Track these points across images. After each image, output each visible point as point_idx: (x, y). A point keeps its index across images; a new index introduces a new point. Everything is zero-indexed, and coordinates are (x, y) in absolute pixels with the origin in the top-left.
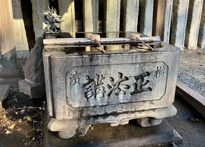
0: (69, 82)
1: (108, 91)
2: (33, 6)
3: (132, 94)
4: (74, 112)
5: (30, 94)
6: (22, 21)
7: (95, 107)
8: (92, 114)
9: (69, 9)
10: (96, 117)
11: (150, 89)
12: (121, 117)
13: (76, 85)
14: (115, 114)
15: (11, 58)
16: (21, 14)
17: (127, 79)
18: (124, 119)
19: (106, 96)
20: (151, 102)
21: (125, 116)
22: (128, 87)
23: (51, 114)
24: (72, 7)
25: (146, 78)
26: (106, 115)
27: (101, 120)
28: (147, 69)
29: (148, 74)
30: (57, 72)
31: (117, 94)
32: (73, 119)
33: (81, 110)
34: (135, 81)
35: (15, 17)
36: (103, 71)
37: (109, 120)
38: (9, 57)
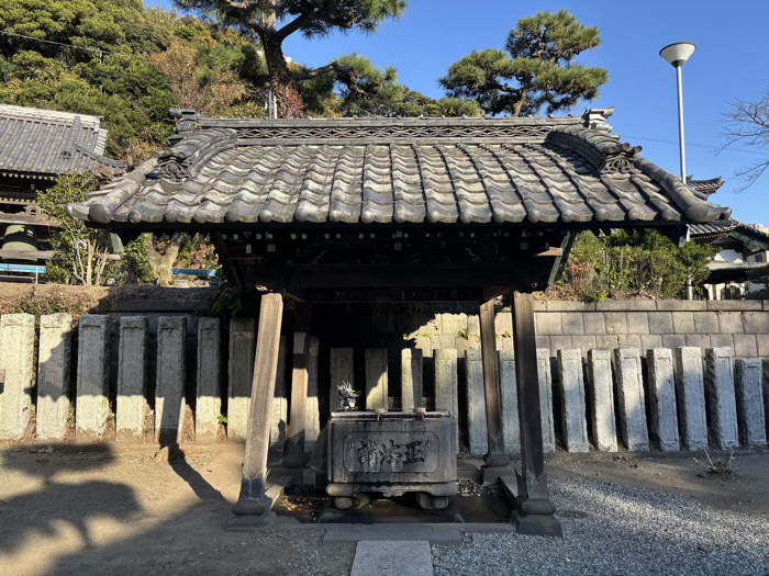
0: (346, 446)
1: (380, 458)
2: (332, 378)
3: (405, 463)
4: (349, 476)
5: (314, 483)
6: (316, 399)
7: (368, 473)
8: (366, 480)
9: (380, 381)
10: (370, 484)
11: (423, 460)
12: (394, 488)
13: (352, 450)
14: (389, 484)
15: (299, 443)
16: (315, 390)
17: (398, 447)
18: (399, 491)
19: (379, 464)
20: (425, 474)
21: (399, 487)
22: (400, 456)
23: (330, 479)
24: (384, 379)
25: (417, 448)
26: (379, 484)
27: (374, 489)
28: (417, 438)
29: (419, 443)
30: (336, 436)
31: (390, 462)
32: (349, 483)
33: (355, 475)
34: (406, 450)
35: (309, 395)
36: (375, 437)
37: (383, 489)
38: (296, 441)
